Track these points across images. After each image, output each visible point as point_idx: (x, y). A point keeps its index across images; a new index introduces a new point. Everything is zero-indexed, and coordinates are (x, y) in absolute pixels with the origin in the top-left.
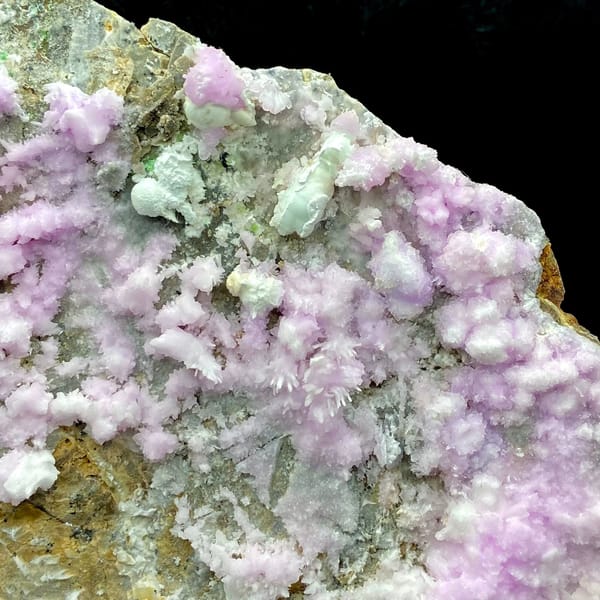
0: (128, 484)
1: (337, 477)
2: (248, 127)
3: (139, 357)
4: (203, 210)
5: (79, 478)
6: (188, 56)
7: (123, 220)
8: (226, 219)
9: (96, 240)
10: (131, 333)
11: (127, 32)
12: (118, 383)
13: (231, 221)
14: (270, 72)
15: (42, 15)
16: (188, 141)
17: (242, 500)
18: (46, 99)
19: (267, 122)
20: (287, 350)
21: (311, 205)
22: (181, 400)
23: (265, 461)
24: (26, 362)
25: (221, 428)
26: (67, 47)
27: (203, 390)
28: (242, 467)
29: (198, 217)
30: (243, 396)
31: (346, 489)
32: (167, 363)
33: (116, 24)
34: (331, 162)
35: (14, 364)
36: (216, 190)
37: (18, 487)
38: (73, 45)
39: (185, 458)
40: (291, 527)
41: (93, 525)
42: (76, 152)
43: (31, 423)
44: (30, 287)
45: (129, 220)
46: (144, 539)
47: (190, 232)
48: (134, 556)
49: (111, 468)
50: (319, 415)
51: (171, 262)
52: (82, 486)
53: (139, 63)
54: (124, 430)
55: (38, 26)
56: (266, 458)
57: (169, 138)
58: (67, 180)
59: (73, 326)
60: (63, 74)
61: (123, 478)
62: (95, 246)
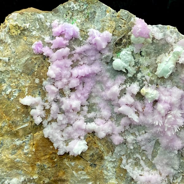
0: (107, 151)
1: (173, 153)
2: (149, 43)
3: (112, 113)
4: (134, 69)
5: (93, 148)
6: (133, 21)
7: (109, 71)
8: (140, 71)
9: (100, 77)
10: (110, 105)
11: (113, 13)
12: (106, 120)
13: (142, 72)
14: (157, 26)
15: (87, 8)
16: (131, 47)
17: (143, 158)
18: (88, 34)
19: (155, 42)
20: (159, 113)
21: (170, 69)
22: (125, 127)
23: (150, 147)
24: (78, 113)
25: (137, 136)
26: (95, 18)
27: (132, 124)
28: (143, 148)
29: (132, 71)
30: (144, 126)
31: (176, 157)
32: (121, 115)
33: (110, 11)
34: (177, 55)
35: (75, 114)
36: (138, 62)
38: (96, 17)
39: (125, 144)
40: (158, 167)
41: (96, 163)
42: (96, 50)
43: (80, 132)
44: (80, 91)
45: (111, 71)
46: (112, 168)
47: (129, 75)
48: (109, 173)
49: (102, 146)
50: (169, 134)
51: (123, 84)
52: (94, 151)
53: (116, 23)
54: (108, 135)
55: (86, 11)
56: (151, 146)
57: (125, 46)
58: (93, 58)
59: (92, 102)
60: (93, 26)
61: (106, 149)
62: (100, 79)
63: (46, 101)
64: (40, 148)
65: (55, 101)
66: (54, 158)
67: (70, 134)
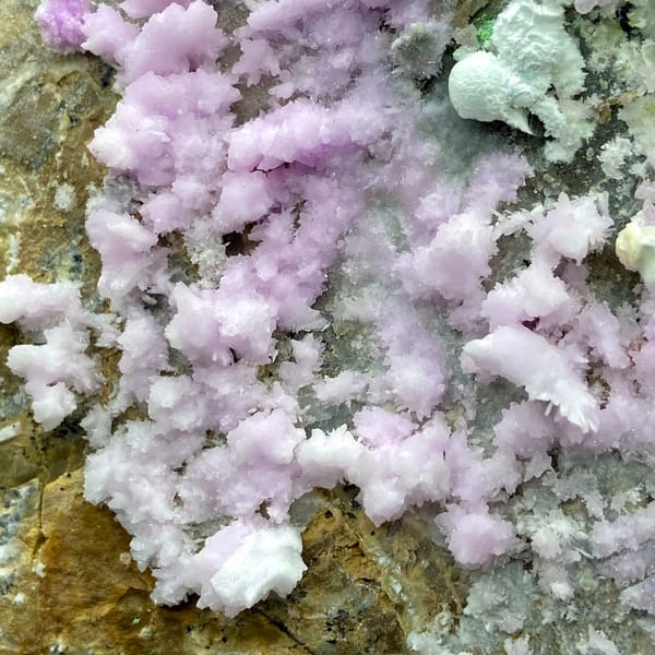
0: (427, 602)
3: (453, 377)
5: (345, 581)
7: (435, 131)
8: (623, 128)
9: (388, 166)
10: (440, 334)
12: (415, 421)
13: (631, 132)
22: (522, 460)
24: (268, 373)
25: (594, 518)
27: (563, 443)
28: (632, 596)
29: (569, 123)
30: (639, 462)
32: (501, 390)
35: (246, 376)
36: (608, 74)
37: (235, 586)
39: (528, 567)
42: (361, 9)
43: (263, 477)
44: (278, 246)
45: (445, 131)
47: (555, 153)
49: (398, 570)
51: (515, 207)
52: (347, 596)
58: (342, 60)
59: (346, 316)
61: (419, 590)
62: (386, 178)
63: (104, 306)
64: (71, 563)
65: (147, 306)
66: (136, 621)
67: (212, 488)
